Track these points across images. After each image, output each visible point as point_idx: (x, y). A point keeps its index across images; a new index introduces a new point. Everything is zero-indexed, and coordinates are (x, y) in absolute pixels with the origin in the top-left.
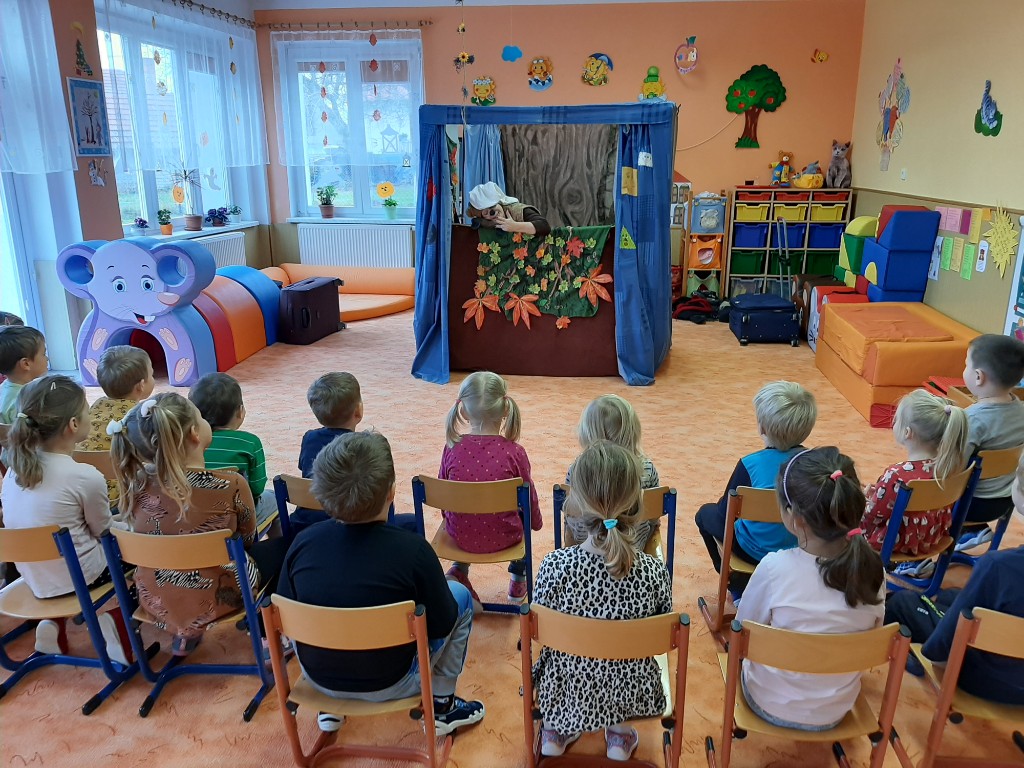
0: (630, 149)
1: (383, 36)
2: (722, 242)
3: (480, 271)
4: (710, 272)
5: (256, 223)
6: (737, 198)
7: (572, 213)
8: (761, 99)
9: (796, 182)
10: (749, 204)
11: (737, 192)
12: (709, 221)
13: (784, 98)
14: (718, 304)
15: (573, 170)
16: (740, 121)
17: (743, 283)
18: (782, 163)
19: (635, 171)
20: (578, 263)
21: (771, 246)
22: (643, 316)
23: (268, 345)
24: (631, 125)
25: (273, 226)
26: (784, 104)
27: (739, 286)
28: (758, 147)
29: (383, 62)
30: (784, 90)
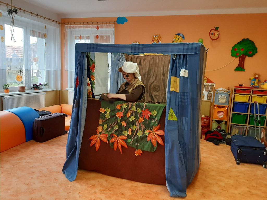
0: (176, 67)
1: (101, 27)
2: (228, 109)
3: (100, 122)
4: (222, 121)
5: (55, 89)
6: (235, 91)
7: (155, 96)
8: (246, 52)
9: (262, 86)
10: (240, 94)
11: (235, 89)
12: (222, 100)
13: (257, 52)
14: (226, 136)
15: (156, 77)
16: (237, 61)
17: (237, 127)
18: (255, 78)
19: (178, 79)
20: (147, 122)
21: (250, 113)
22: (180, 157)
23: (26, 141)
24: (177, 54)
25: (62, 91)
26: (256, 55)
27: (235, 128)
28: (244, 71)
29: (101, 36)
30: (257, 49)
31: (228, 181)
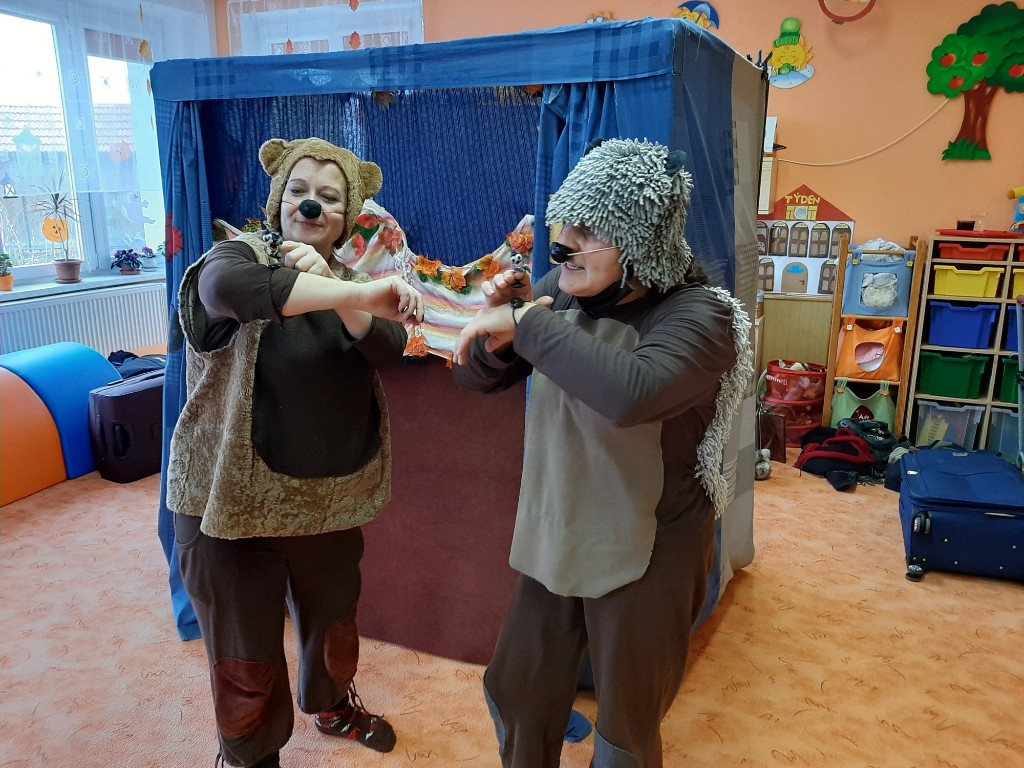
2: (904, 330)
4: (877, 387)
6: (936, 253)
8: (1000, 67)
10: (960, 267)
11: (936, 243)
14: (889, 449)
17: (942, 412)
21: (1003, 347)
23: (68, 479)
24: (569, 85)
27: (934, 417)
28: (988, 158)
29: (367, 36)
31: (846, 660)
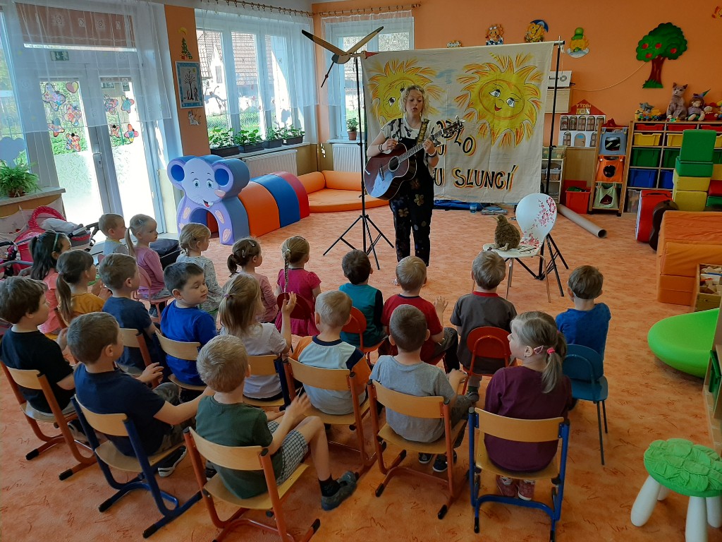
1: (388, 17)
2: (624, 160)
5: (308, 143)
6: (635, 128)
10: (644, 133)
11: (636, 124)
13: (686, 49)
16: (647, 68)
21: (662, 167)
23: (280, 227)
25: (319, 145)
26: (685, 54)
28: (662, 87)
30: (686, 41)
